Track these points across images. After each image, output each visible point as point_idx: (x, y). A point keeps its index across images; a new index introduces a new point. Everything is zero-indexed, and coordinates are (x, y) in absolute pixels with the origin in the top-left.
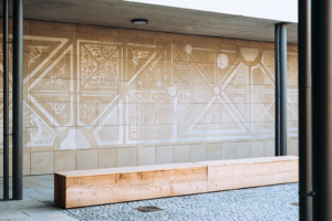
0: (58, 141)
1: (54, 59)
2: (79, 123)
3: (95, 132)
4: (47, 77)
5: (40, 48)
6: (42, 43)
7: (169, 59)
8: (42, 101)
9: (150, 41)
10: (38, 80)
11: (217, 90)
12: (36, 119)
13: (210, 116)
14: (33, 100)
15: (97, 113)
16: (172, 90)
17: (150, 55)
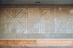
0: (23, 32)
1: (22, 13)
2: (28, 28)
3: (33, 30)
4: (20, 17)
5: (19, 11)
6: (19, 10)
7: (54, 12)
8: (19, 23)
9: (48, 7)
10: (18, 18)
12: (18, 27)
13: (68, 26)
14: (17, 23)
15: (33, 25)
16: (55, 20)
17: (48, 11)
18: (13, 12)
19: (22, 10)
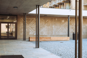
0: (34, 34)
4: (32, 24)
6: (31, 19)
7: (53, 21)
11: (62, 26)
12: (30, 30)
13: (60, 30)
14: (30, 28)
16: (53, 26)
17: (49, 20)
18: (27, 20)
19: (33, 19)
